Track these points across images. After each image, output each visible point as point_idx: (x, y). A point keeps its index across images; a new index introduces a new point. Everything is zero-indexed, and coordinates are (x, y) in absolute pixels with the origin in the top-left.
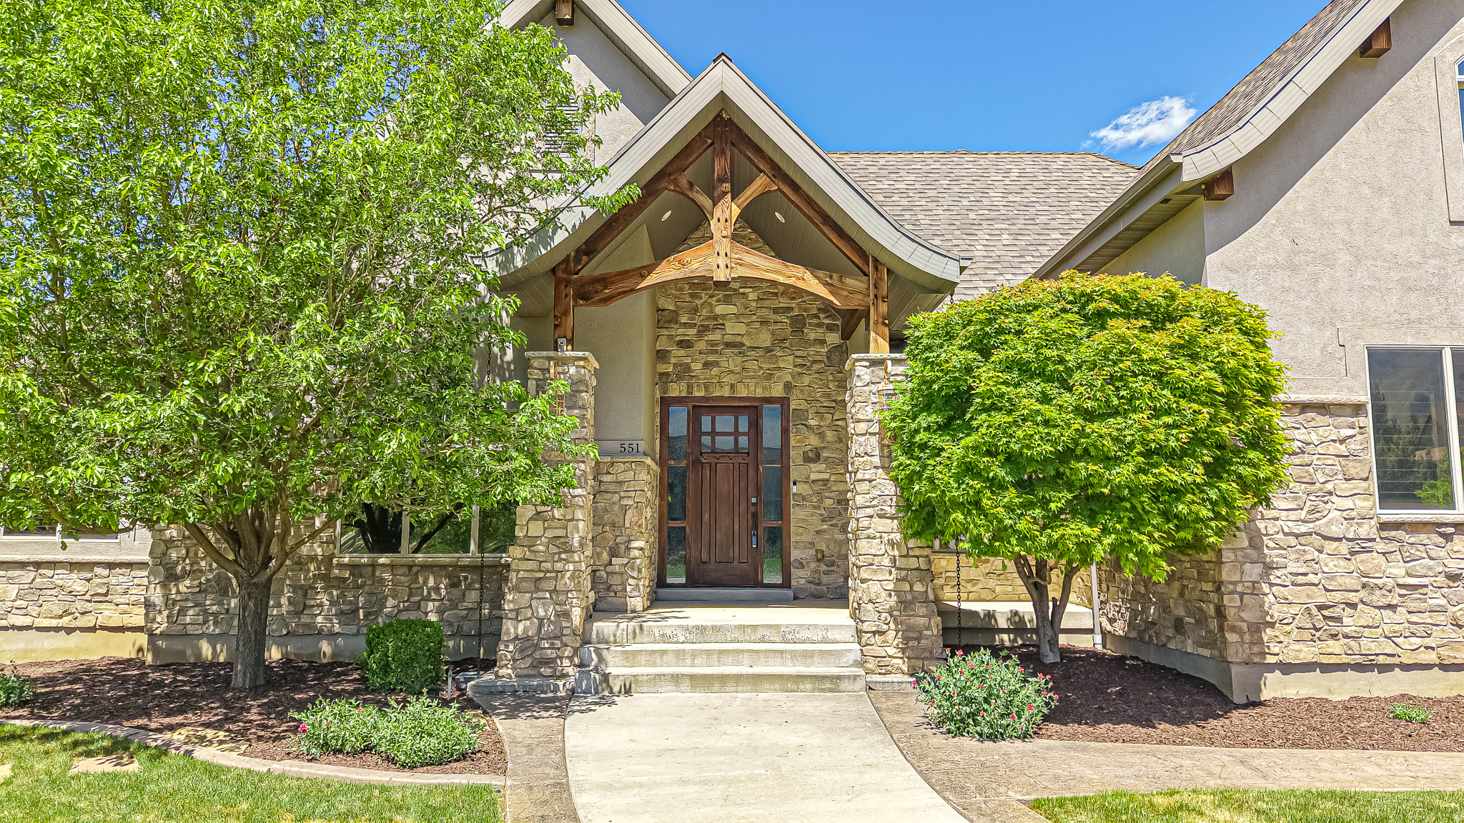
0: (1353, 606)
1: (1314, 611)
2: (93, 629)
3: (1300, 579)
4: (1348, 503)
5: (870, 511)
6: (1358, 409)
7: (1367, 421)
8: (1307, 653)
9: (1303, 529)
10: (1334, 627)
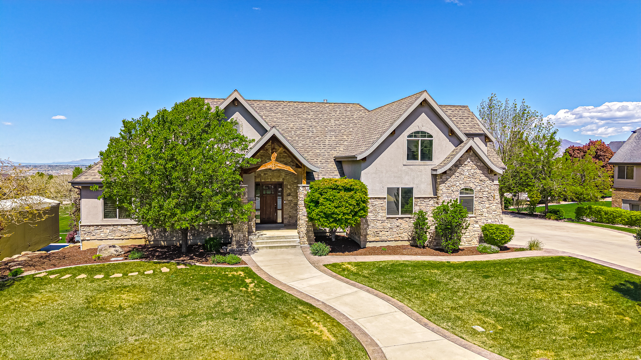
0: (381, 231)
1: (375, 232)
2: (128, 239)
3: (373, 227)
4: (382, 214)
5: (302, 215)
6: (385, 198)
7: (386, 200)
8: (373, 239)
9: (374, 219)
10: (378, 235)
